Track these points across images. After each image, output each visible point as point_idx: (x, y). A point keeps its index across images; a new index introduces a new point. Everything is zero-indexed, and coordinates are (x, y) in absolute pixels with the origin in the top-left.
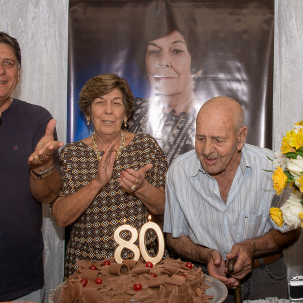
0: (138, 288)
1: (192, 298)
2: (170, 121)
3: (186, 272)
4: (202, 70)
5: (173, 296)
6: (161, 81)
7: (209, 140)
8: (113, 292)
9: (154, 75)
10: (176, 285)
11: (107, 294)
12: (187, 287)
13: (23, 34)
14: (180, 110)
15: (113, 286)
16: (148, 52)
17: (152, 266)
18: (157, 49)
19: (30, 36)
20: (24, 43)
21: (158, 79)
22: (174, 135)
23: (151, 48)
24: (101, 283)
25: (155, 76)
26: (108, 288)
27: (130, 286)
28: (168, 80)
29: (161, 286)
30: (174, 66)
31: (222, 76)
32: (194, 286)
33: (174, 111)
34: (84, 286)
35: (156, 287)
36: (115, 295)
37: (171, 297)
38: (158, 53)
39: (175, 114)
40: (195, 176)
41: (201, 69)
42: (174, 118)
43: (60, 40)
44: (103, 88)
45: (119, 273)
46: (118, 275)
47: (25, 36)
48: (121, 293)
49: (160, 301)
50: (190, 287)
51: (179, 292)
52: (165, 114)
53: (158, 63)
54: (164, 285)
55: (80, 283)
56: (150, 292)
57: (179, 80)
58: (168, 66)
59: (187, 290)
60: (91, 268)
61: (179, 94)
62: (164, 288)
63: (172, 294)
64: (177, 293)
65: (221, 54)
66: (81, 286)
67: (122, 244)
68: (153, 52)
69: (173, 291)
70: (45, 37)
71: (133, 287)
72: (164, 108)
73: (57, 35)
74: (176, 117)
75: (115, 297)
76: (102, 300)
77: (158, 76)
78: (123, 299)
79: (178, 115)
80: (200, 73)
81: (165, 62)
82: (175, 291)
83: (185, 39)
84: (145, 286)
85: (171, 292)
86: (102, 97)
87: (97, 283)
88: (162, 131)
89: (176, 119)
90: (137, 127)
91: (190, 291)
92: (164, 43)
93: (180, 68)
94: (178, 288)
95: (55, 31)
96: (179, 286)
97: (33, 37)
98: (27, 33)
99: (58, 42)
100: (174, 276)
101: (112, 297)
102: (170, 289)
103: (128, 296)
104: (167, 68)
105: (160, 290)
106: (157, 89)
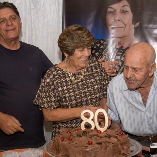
0: (90, 143)
1: (121, 151)
2: (120, 52)
3: (118, 137)
4: (139, 23)
6: (115, 29)
7: (130, 69)
8: (77, 145)
9: (111, 25)
10: (111, 143)
11: (74, 146)
12: (118, 144)
14: (125, 46)
15: (77, 142)
16: (108, 12)
17: (101, 132)
18: (113, 10)
19: (42, 4)
20: (38, 8)
21: (113, 28)
22: (122, 61)
23: (109, 10)
24: (71, 140)
25: (112, 26)
26: (75, 143)
27: (86, 142)
28: (119, 29)
29: (103, 143)
30: (122, 20)
31: (151, 26)
32: (122, 144)
33: (122, 47)
34: (62, 141)
35: (100, 144)
36: (78, 146)
37: (108, 149)
38: (114, 13)
39: (123, 49)
41: (138, 22)
42: (122, 51)
43: (58, 6)
45: (82, 135)
47: (39, 5)
48: (81, 146)
49: (102, 151)
50: (120, 145)
51: (113, 147)
52: (117, 49)
53: (113, 18)
54: (104, 143)
55: (60, 140)
56: (97, 146)
57: (125, 28)
58: (119, 20)
59: (118, 146)
61: (125, 36)
62: (104, 144)
63: (108, 147)
64: (112, 147)
65: (150, 13)
67: (85, 120)
68: (110, 12)
69: (110, 146)
70: (50, 5)
71: (87, 143)
72: (116, 45)
73: (57, 3)
74: (123, 50)
75: (78, 147)
76: (71, 149)
77: (113, 26)
78: (82, 149)
79: (124, 49)
80: (138, 24)
81: (117, 18)
82: (111, 146)
83: (129, 4)
84: (94, 143)
85: (108, 146)
87: (69, 140)
88: (115, 58)
89: (123, 51)
90: (101, 56)
91: (120, 147)
93: (126, 22)
94: (112, 145)
95: (55, 1)
96: (113, 143)
98: (40, 3)
99: (57, 8)
100: (111, 138)
101: (76, 148)
102: (108, 145)
103: (85, 148)
104: (118, 22)
105: (102, 145)
106: (113, 34)
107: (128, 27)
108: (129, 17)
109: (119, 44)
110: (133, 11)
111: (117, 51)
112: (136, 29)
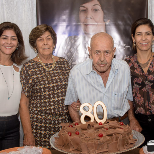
0: (100, 136)
1: (128, 141)
3: (122, 127)
5: (120, 139)
8: (88, 139)
10: (120, 134)
11: (85, 140)
12: (125, 135)
15: (87, 135)
17: (102, 124)
18: (85, 9)
24: (78, 134)
26: (84, 136)
27: (96, 135)
29: (113, 134)
30: (94, 18)
32: (128, 134)
34: (70, 135)
35: (111, 135)
36: (89, 140)
37: (119, 140)
43: (32, 6)
44: (40, 32)
46: (86, 130)
48: (92, 139)
49: (113, 142)
50: (127, 135)
51: (122, 137)
54: (115, 134)
55: (67, 135)
56: (108, 138)
59: (125, 136)
60: (69, 126)
62: (115, 135)
63: (119, 138)
64: (122, 138)
66: (69, 136)
68: (83, 11)
69: (120, 137)
71: (98, 135)
75: (89, 141)
76: (82, 143)
78: (94, 142)
81: (89, 16)
82: (120, 136)
84: (104, 135)
85: (119, 137)
86: (41, 37)
87: (76, 134)
91: (127, 137)
94: (122, 135)
96: (122, 134)
99: (31, 7)
100: (117, 129)
101: (88, 141)
102: (118, 136)
103: (97, 140)
105: (113, 137)
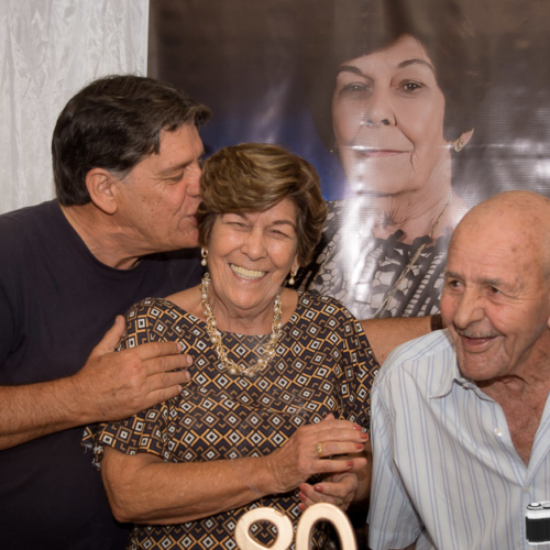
2: (391, 257)
4: (471, 133)
6: (368, 160)
7: (471, 289)
9: (352, 144)
13: (43, 50)
14: (414, 231)
16: (340, 88)
18: (361, 80)
19: (60, 53)
20: (45, 71)
21: (362, 155)
22: (400, 293)
23: (346, 78)
25: (356, 147)
28: (388, 158)
30: (401, 121)
31: (522, 146)
33: (400, 233)
38: (365, 90)
39: (405, 242)
40: (445, 396)
41: (469, 130)
42: (401, 252)
47: (49, 54)
52: (379, 242)
53: (362, 115)
57: (414, 156)
58: (386, 122)
61: (415, 190)
65: (519, 91)
68: (350, 88)
70: (94, 56)
72: (376, 226)
73: (122, 50)
74: (406, 247)
77: (361, 148)
79: (411, 244)
80: (467, 138)
81: (379, 113)
83: (430, 56)
88: (371, 282)
89: (405, 252)
90: (310, 273)
92: (378, 65)
93: (417, 128)
95: (118, 41)
97: (66, 57)
98: (53, 46)
104: (385, 128)
106: (361, 178)
107: (423, 150)
108: (430, 107)
109: (390, 220)
110: (445, 83)
111: (380, 251)
112: (460, 158)
